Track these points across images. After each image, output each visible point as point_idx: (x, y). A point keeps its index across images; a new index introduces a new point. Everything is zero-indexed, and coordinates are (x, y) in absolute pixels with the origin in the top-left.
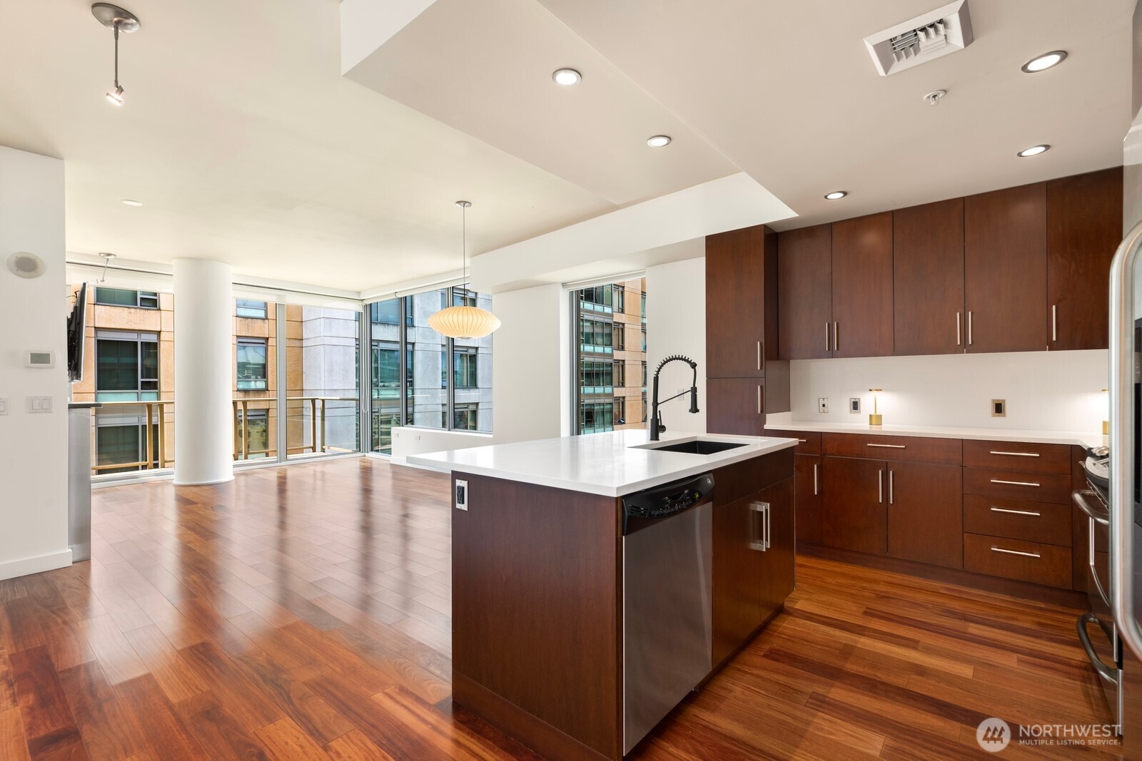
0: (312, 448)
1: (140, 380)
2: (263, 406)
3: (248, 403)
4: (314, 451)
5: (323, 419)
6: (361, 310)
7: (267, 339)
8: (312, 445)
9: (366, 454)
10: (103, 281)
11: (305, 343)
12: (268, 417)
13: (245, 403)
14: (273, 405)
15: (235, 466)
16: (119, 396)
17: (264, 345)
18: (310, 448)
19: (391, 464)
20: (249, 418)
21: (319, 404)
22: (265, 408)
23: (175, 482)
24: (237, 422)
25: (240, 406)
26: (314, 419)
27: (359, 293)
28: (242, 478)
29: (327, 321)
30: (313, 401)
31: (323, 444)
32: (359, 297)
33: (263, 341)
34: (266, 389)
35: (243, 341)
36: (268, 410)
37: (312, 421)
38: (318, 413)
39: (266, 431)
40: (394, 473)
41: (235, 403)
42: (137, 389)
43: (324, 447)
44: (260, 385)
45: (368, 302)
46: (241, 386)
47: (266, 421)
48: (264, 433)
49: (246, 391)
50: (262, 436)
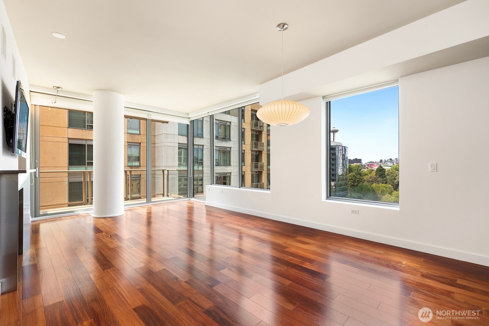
0: (163, 194)
1: (87, 161)
2: (138, 173)
3: (132, 171)
4: (164, 196)
5: (168, 180)
6: (189, 123)
7: (140, 143)
8: (162, 193)
9: (191, 199)
10: (55, 102)
11: (156, 145)
12: (140, 178)
13: (130, 171)
14: (142, 173)
15: (125, 205)
16: (78, 168)
17: (139, 146)
18: (161, 194)
19: (205, 205)
20: (132, 179)
21: (166, 172)
22: (139, 174)
23: (93, 215)
24: (126, 180)
25: (128, 173)
26: (164, 180)
27: (188, 114)
28: (129, 212)
29: (166, 135)
30: (163, 171)
31: (168, 193)
32: (188, 116)
33: (139, 144)
34: (140, 166)
35: (130, 144)
36: (140, 175)
37: (162, 181)
38: (166, 177)
39: (139, 184)
40: (207, 211)
41: (126, 172)
42: (85, 165)
43: (168, 194)
44: (137, 164)
45: (192, 119)
46: (130, 164)
47: (140, 180)
48: (139, 185)
49: (131, 167)
50: (137, 186)
